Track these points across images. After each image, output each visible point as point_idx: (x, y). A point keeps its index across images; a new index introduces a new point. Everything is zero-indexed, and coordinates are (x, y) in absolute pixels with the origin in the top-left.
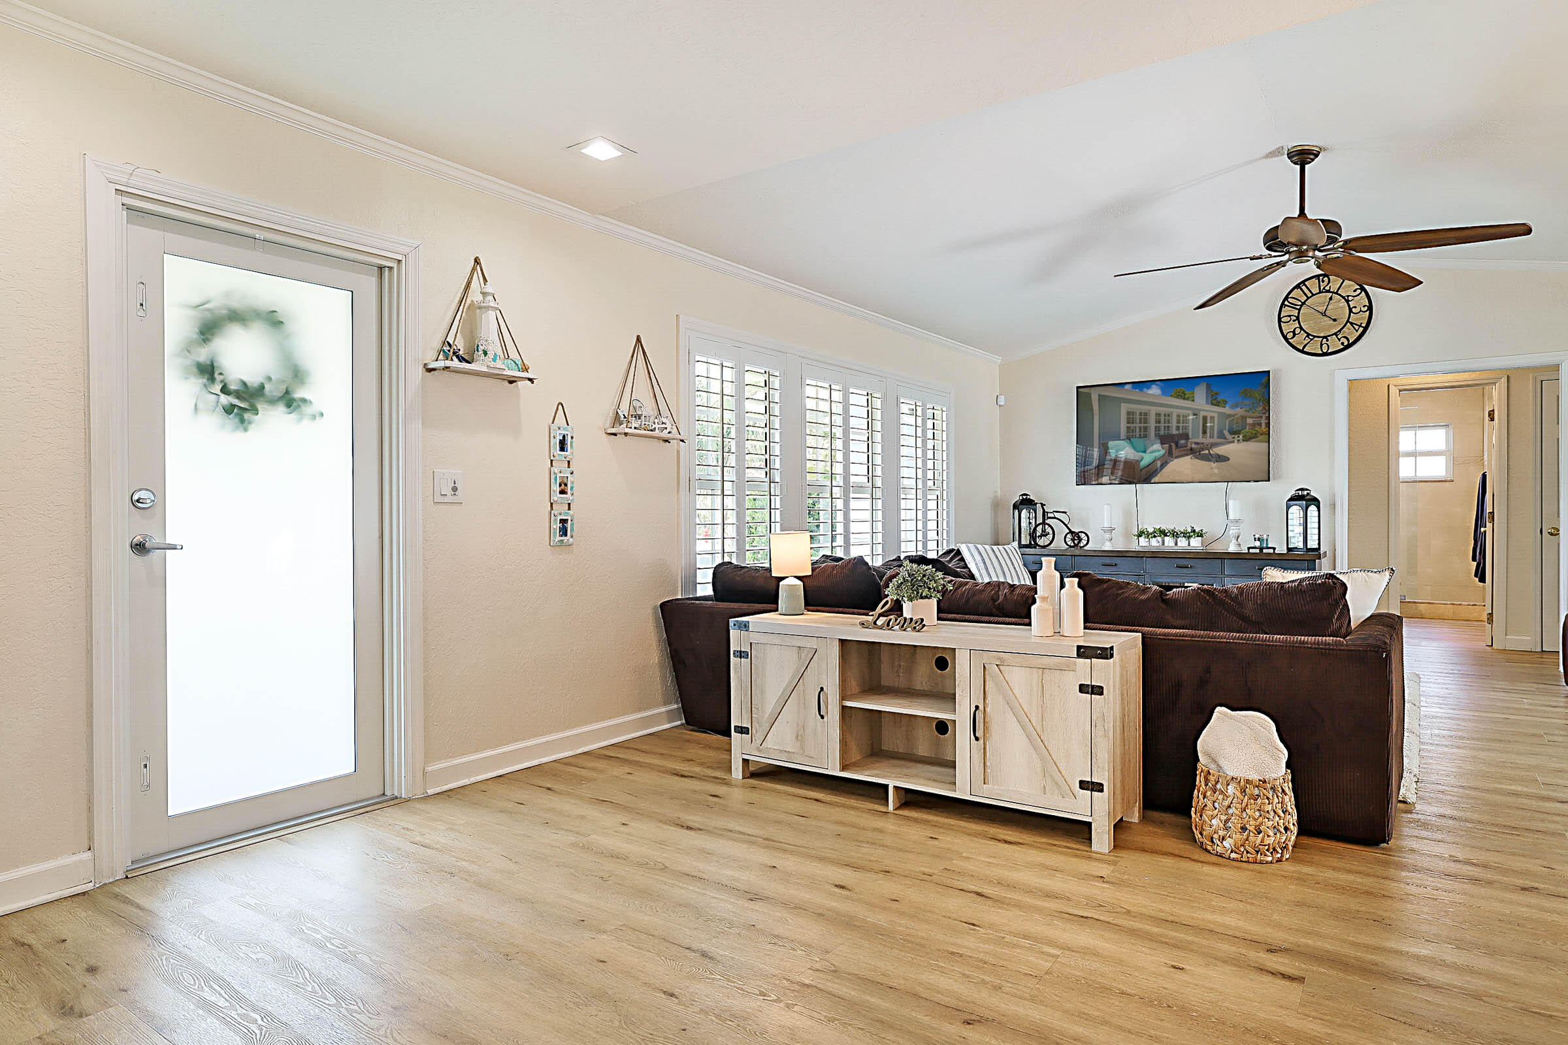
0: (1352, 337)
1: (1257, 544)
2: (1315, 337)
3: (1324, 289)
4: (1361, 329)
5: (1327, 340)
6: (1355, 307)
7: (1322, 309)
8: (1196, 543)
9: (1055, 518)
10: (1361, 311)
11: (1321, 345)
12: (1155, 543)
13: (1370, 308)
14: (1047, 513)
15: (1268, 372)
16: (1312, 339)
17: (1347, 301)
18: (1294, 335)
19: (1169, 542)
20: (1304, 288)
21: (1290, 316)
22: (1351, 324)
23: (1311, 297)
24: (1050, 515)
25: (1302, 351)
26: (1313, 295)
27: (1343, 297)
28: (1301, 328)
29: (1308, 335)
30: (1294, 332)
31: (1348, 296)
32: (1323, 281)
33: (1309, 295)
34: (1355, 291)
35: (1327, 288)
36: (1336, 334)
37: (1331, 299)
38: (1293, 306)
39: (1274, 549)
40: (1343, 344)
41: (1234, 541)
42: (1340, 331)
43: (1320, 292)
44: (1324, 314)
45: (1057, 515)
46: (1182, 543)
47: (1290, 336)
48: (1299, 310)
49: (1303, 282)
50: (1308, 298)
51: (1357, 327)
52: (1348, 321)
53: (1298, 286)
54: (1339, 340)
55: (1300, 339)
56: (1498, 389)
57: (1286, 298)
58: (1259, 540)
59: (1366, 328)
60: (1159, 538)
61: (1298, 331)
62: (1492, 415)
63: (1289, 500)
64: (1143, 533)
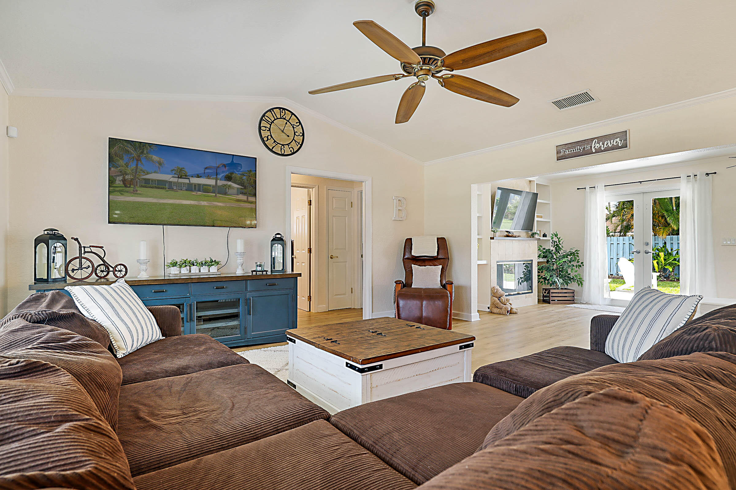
0: (295, 149)
1: (259, 269)
2: (278, 143)
3: (283, 117)
4: (299, 145)
5: (284, 147)
6: (297, 132)
7: (282, 128)
8: (214, 269)
9: (92, 252)
10: (299, 135)
11: (281, 149)
12: (184, 271)
13: (303, 135)
14: (84, 247)
15: (255, 158)
16: (277, 144)
17: (293, 128)
18: (268, 139)
19: (195, 270)
20: (273, 112)
21: (266, 127)
22: (295, 141)
23: (276, 119)
24: (87, 250)
25: (271, 150)
26: (278, 119)
27: (292, 125)
28: (271, 137)
29: (275, 141)
30: (267, 137)
31: (294, 125)
32: (282, 112)
33: (276, 118)
34: (297, 123)
35: (284, 117)
36: (287, 144)
37: (286, 123)
38: (267, 121)
39: (266, 271)
40: (291, 151)
41: (240, 267)
42: (290, 143)
43: (281, 118)
44: (283, 131)
45: (93, 250)
46: (204, 270)
47: (265, 139)
48: (271, 125)
49: (273, 109)
50: (275, 119)
51: (297, 144)
52: (293, 139)
53: (269, 111)
54: (290, 148)
55: (270, 143)
56: (313, 192)
57: (264, 116)
58: (260, 266)
59: (301, 145)
60: (188, 267)
61: (269, 137)
62: (310, 203)
63: (272, 240)
64: (174, 264)
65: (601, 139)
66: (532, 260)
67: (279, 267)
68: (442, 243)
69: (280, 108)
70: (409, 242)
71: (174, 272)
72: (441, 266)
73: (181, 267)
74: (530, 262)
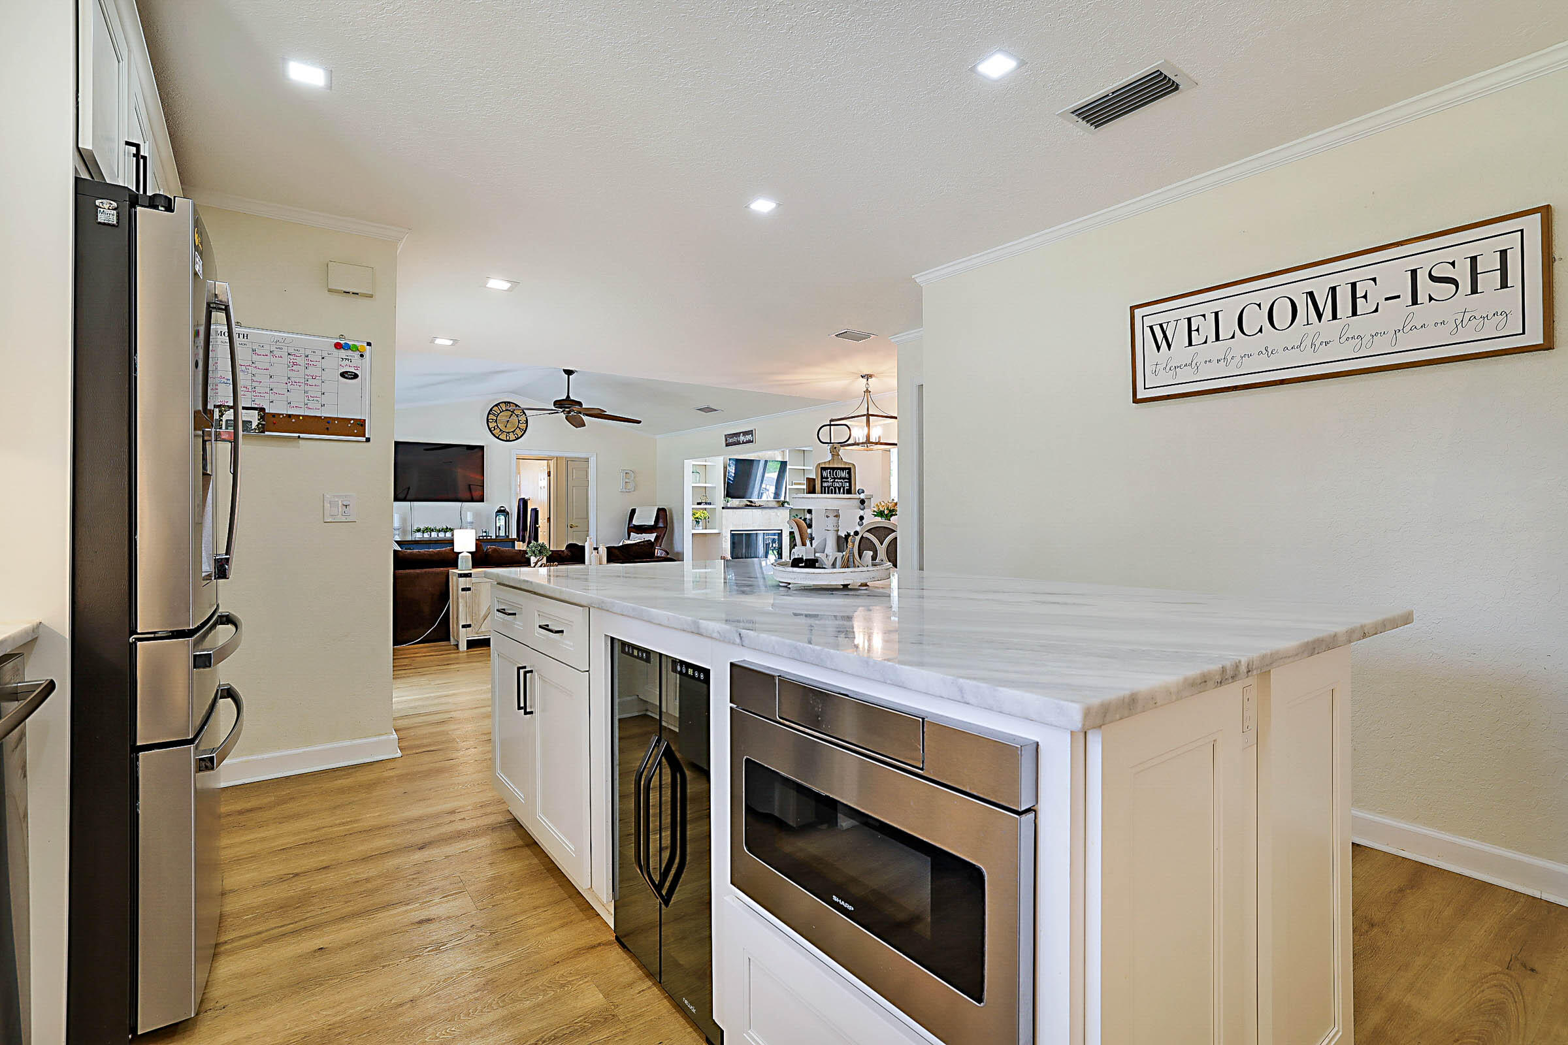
0: (520, 435)
1: (484, 534)
2: (504, 432)
3: (507, 409)
4: (523, 432)
5: (509, 434)
6: (521, 421)
7: (508, 419)
10: (523, 423)
11: (507, 436)
12: (426, 535)
13: (527, 422)
15: (483, 446)
16: (502, 433)
17: (518, 417)
18: (495, 429)
19: (434, 535)
20: (499, 406)
21: (493, 419)
22: (519, 428)
25: (498, 438)
26: (503, 411)
27: (516, 415)
28: (498, 427)
29: (501, 430)
30: (494, 427)
31: (518, 415)
32: (507, 406)
34: (521, 413)
35: (509, 409)
36: (512, 432)
37: (511, 414)
38: (494, 415)
39: (491, 537)
40: (516, 437)
42: (515, 431)
43: (506, 411)
44: (508, 421)
46: (441, 535)
47: (493, 429)
48: (497, 417)
49: (499, 404)
50: (501, 412)
51: (521, 431)
53: (496, 405)
54: (514, 435)
55: (497, 432)
56: (552, 463)
57: (491, 410)
58: (485, 532)
59: (525, 431)
60: (429, 533)
61: (496, 427)
62: (549, 475)
63: (497, 512)
64: (419, 530)
65: (745, 433)
66: (781, 530)
67: (502, 533)
68: (662, 513)
69: (505, 402)
70: (633, 511)
71: (418, 536)
72: (655, 534)
73: (423, 532)
74: (780, 532)
